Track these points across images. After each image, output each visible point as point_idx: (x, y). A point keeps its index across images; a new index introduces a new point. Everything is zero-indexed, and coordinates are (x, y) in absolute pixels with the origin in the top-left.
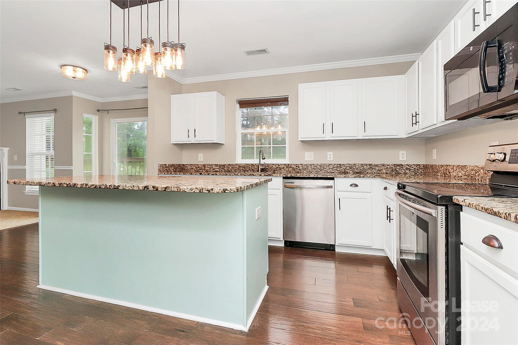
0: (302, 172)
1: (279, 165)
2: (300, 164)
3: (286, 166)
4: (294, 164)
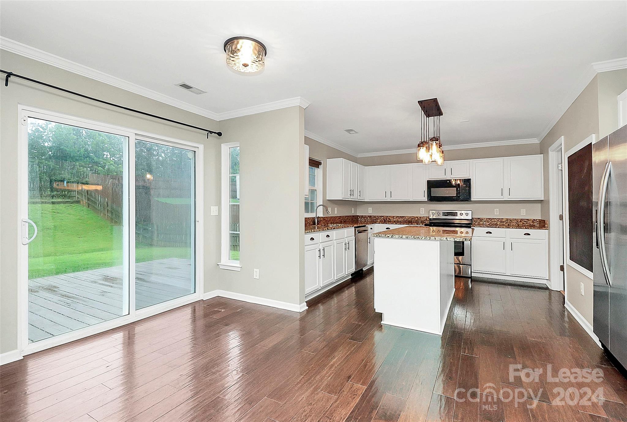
2: (328, 217)
3: (323, 218)
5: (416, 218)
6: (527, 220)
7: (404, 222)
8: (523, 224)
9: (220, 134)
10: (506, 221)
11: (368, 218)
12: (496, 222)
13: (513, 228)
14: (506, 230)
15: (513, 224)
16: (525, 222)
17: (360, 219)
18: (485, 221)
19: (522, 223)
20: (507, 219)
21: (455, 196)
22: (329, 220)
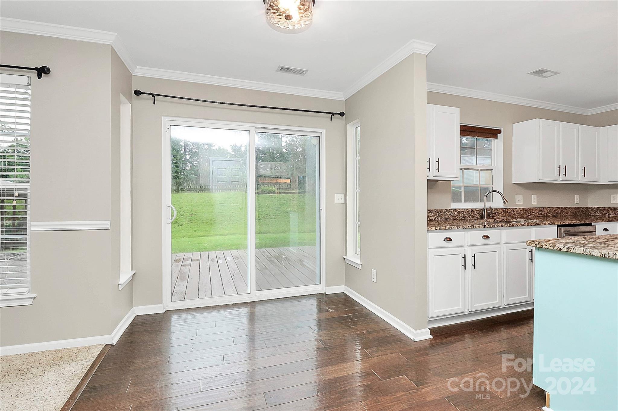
0: (516, 217)
1: (497, 210)
2: (515, 208)
3: (504, 210)
4: (510, 209)
9: (342, 114)
11: (610, 211)
22: (517, 214)
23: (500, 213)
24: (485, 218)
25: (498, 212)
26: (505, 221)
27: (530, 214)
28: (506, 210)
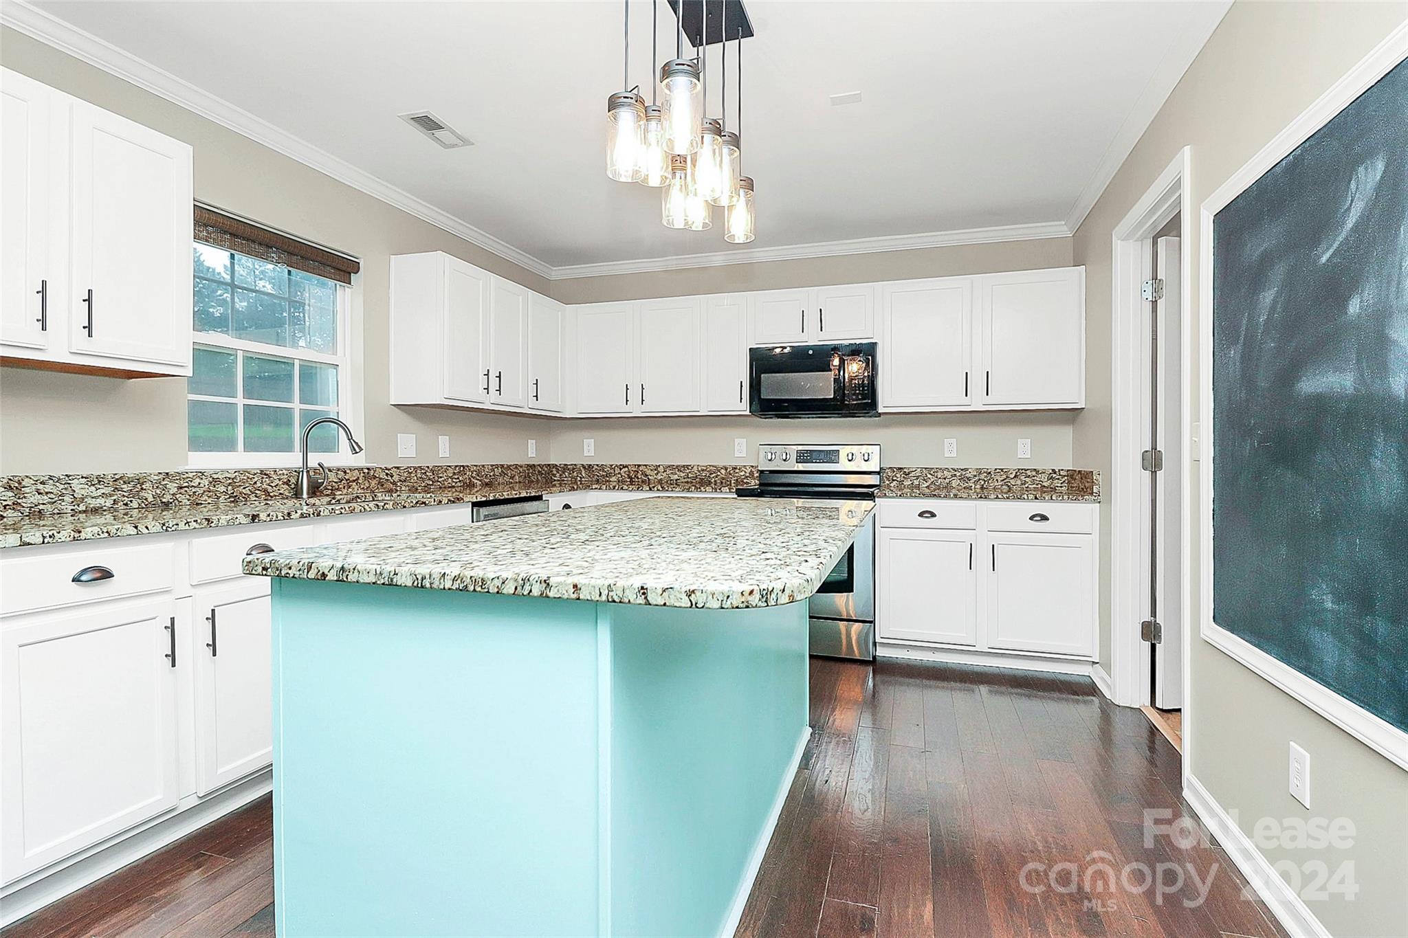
0: (398, 489)
1: (345, 472)
2: (395, 467)
3: (364, 473)
4: (381, 468)
5: (723, 471)
6: (1034, 473)
7: (687, 482)
8: (1022, 484)
10: (975, 476)
11: (583, 472)
12: (947, 481)
13: (997, 498)
14: (976, 506)
15: (996, 484)
16: (1027, 479)
17: (558, 475)
18: (918, 477)
19: (1019, 482)
20: (980, 471)
21: (832, 397)
22: (400, 481)
23: (354, 481)
24: (305, 496)
25: (347, 477)
26: (363, 499)
27: (433, 482)
28: (372, 471)
